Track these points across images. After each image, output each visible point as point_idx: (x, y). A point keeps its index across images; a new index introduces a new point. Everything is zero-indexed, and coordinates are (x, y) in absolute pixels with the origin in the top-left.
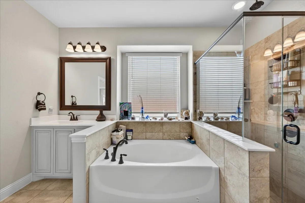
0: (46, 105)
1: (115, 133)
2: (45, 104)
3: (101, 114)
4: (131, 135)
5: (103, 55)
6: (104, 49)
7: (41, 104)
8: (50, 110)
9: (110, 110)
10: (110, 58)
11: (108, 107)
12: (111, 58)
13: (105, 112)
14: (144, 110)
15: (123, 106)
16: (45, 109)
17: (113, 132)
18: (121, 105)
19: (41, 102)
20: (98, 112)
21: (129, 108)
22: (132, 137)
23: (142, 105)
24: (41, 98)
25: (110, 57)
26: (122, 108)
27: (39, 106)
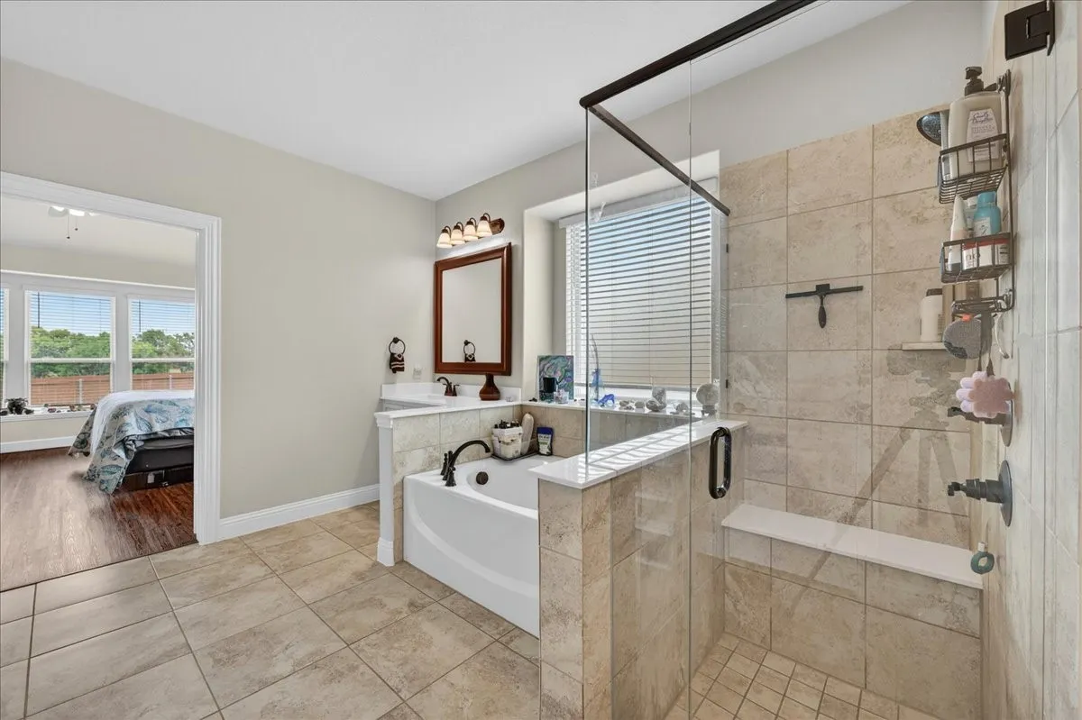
0: (405, 363)
1: (498, 431)
2: (403, 360)
3: (490, 383)
4: (546, 443)
5: (498, 242)
6: (498, 225)
7: (396, 360)
8: (417, 372)
9: (510, 375)
10: (510, 248)
11: (505, 367)
12: (512, 244)
13: (498, 380)
14: (601, 378)
15: (548, 365)
16: (402, 369)
17: (496, 427)
18: (543, 363)
19: (396, 356)
20: (482, 379)
21: (566, 371)
22: (551, 449)
23: (597, 363)
24: (397, 349)
25: (510, 244)
26: (545, 370)
27: (396, 364)
